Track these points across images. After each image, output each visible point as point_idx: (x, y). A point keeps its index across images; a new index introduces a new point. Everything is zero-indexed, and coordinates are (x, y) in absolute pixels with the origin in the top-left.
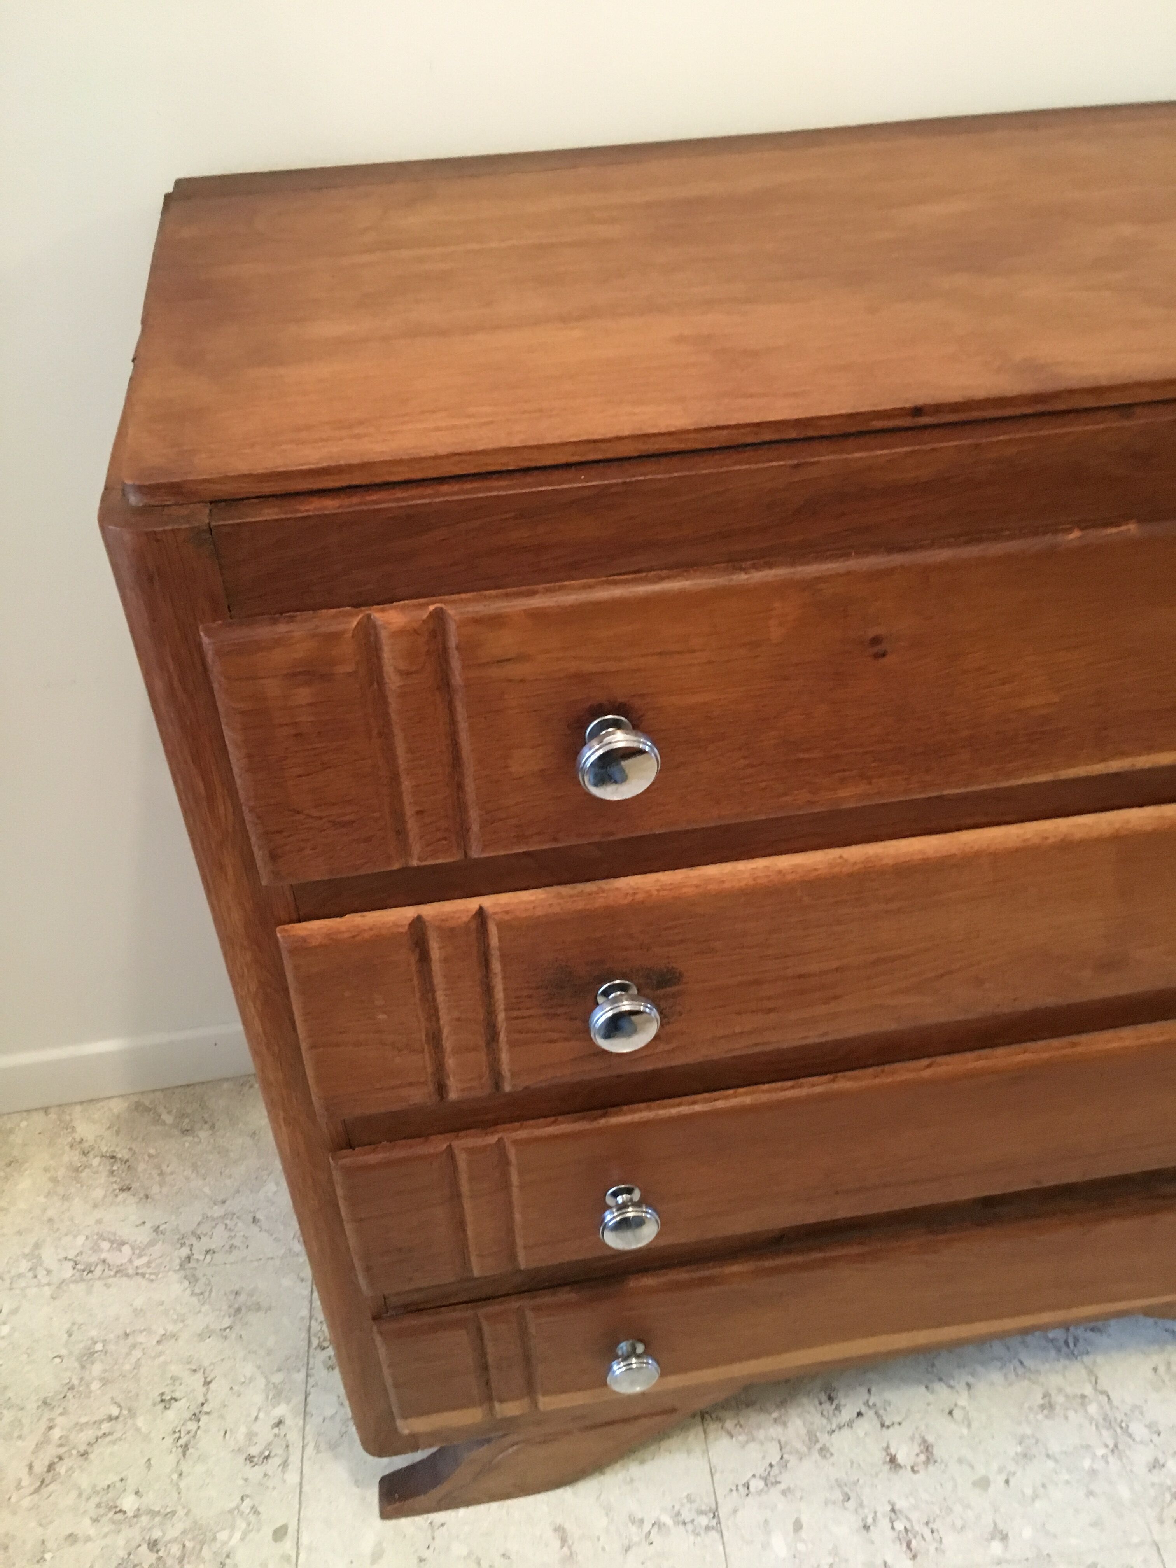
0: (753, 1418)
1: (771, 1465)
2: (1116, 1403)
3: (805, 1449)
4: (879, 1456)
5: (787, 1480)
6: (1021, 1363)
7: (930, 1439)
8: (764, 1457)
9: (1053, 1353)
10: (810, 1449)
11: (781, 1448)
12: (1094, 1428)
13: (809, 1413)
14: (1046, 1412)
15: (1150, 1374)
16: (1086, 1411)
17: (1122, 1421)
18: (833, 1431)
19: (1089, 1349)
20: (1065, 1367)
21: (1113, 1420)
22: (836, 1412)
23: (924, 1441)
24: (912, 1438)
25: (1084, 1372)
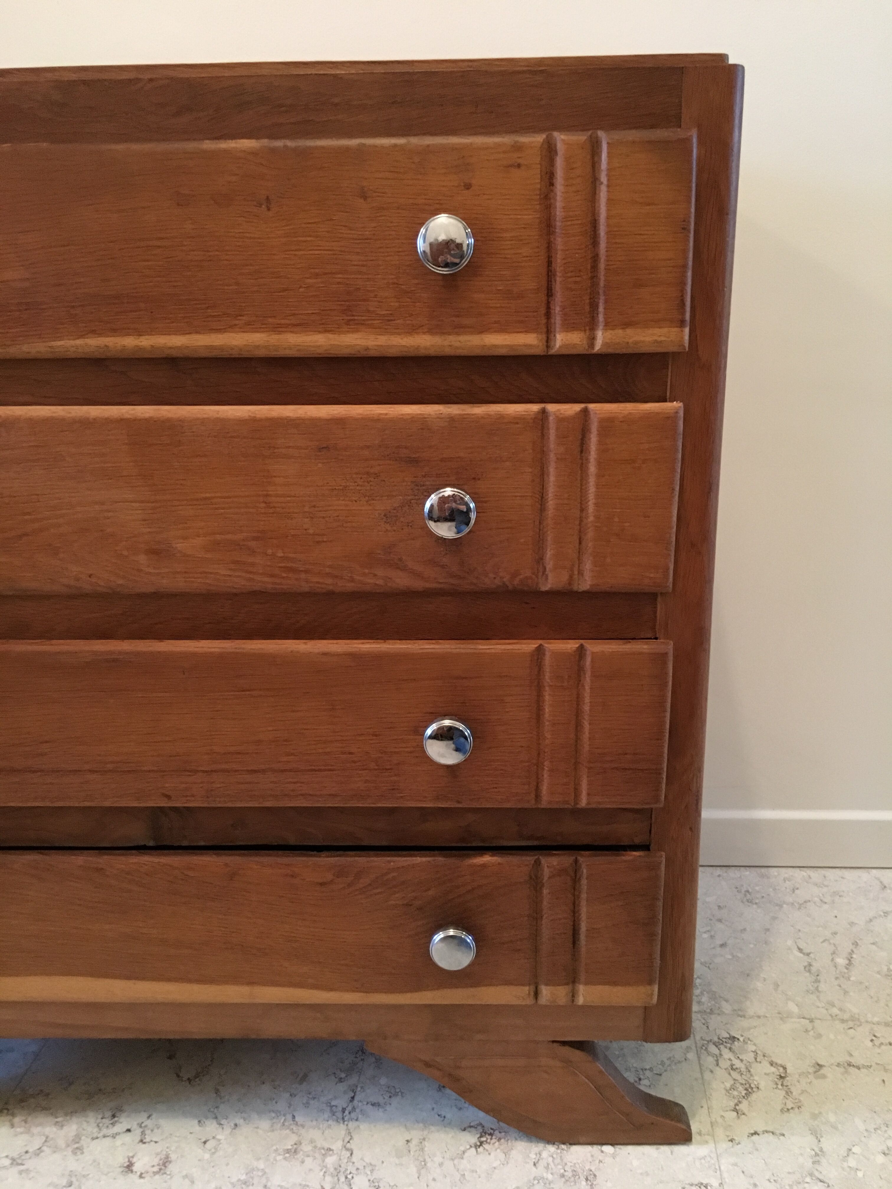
0: (41, 1118)
1: (27, 1152)
2: (354, 1159)
3: (64, 1146)
4: (121, 1159)
5: (30, 1164)
6: (294, 1117)
7: (173, 1157)
8: (26, 1145)
9: (326, 1115)
10: (68, 1146)
11: (46, 1141)
12: (322, 1173)
13: (88, 1122)
14: (287, 1155)
15: (401, 1143)
16: (323, 1161)
17: (350, 1173)
18: (97, 1138)
19: (360, 1116)
20: (329, 1127)
21: (342, 1170)
22: (110, 1126)
23: (167, 1157)
24: (157, 1154)
25: (343, 1132)
